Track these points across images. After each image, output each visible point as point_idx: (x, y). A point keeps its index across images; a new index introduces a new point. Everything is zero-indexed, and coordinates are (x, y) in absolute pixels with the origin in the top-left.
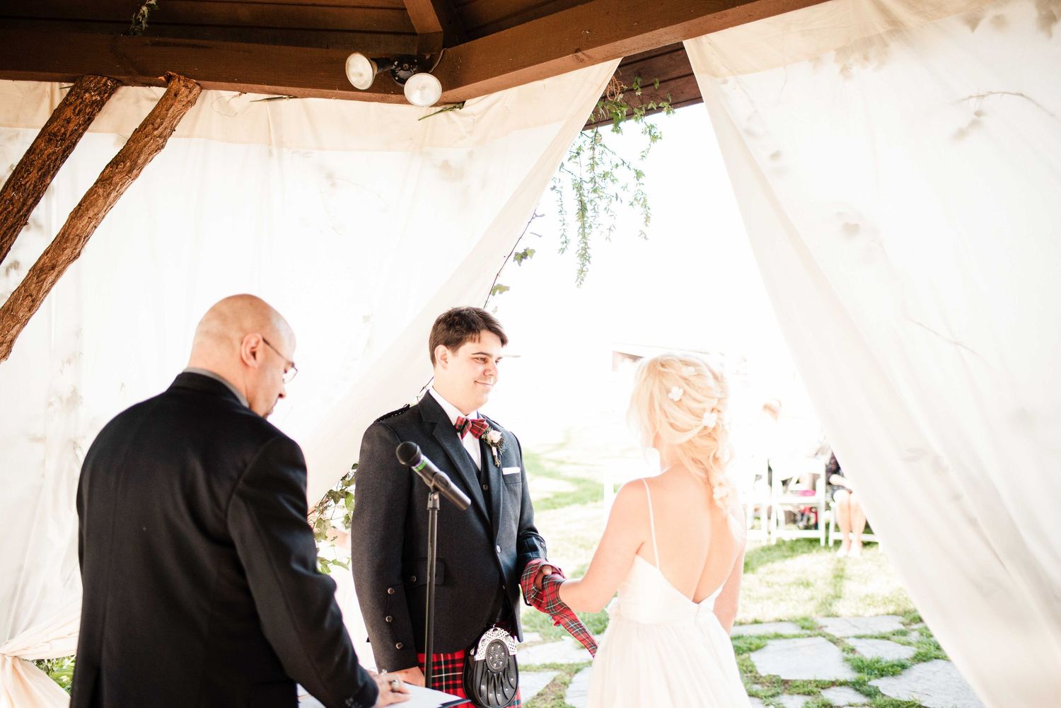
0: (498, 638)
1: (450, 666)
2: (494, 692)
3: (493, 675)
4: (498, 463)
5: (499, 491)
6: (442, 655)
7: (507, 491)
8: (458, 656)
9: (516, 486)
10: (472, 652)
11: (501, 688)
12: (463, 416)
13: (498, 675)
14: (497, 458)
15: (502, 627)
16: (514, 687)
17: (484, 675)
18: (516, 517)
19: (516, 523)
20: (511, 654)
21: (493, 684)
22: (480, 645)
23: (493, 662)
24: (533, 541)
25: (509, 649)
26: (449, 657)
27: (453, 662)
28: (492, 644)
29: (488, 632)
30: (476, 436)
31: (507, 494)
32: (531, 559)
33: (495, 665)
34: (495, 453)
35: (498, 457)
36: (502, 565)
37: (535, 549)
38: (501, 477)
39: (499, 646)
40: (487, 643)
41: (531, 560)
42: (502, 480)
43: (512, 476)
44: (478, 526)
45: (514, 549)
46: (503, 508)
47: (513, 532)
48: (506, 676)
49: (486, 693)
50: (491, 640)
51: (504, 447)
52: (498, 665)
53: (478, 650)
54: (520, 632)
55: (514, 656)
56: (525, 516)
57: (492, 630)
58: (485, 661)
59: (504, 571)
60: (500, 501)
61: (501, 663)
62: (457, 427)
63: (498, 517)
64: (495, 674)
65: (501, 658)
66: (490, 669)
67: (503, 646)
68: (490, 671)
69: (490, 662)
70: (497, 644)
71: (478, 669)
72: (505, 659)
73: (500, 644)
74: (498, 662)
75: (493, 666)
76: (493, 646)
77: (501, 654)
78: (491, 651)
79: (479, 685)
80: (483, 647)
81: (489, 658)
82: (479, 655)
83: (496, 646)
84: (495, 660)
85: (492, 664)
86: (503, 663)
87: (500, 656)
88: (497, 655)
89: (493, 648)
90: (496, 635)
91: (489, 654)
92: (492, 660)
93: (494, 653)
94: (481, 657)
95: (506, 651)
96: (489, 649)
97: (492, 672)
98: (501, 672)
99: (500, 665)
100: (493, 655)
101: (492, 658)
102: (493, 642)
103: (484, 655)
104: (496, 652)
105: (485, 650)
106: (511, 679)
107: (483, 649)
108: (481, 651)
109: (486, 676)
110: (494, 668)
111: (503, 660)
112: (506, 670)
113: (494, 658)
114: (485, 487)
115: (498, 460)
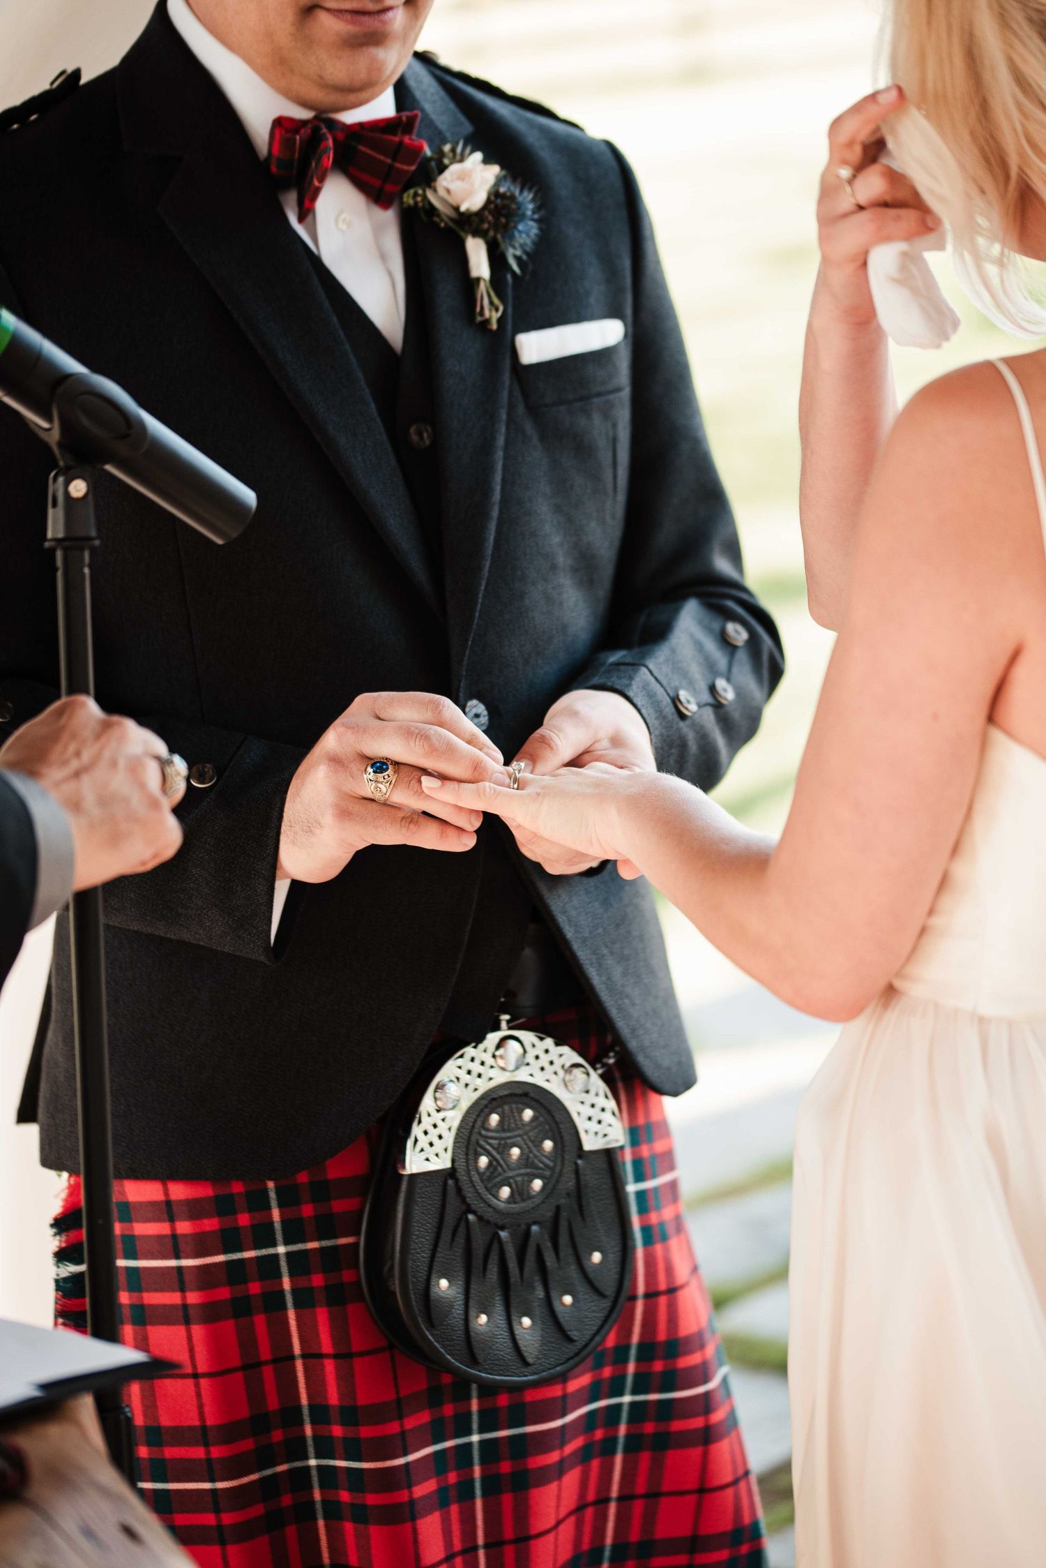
0: (523, 1076)
1: (308, 1211)
2: (499, 1308)
3: (496, 1237)
4: (491, 310)
5: (489, 446)
7: (537, 440)
11: (537, 1293)
12: (303, 114)
13: (523, 1240)
14: (483, 288)
16: (608, 1287)
17: (446, 1234)
20: (589, 1144)
22: (427, 1103)
23: (494, 1177)
25: (581, 1124)
28: (491, 1101)
29: (469, 1052)
30: (377, 195)
31: (536, 456)
33: (505, 1192)
34: (480, 264)
35: (497, 281)
38: (506, 377)
39: (528, 1114)
40: (465, 1097)
43: (569, 368)
48: (563, 1239)
49: (458, 1311)
50: (484, 1086)
51: (526, 232)
52: (520, 1193)
53: (418, 1130)
55: (609, 1156)
57: (490, 1042)
58: (451, 1173)
60: (489, 492)
61: (537, 1184)
62: (274, 169)
64: (503, 1234)
65: (541, 1165)
66: (480, 1212)
67: (549, 1112)
68: (480, 1218)
69: (476, 1178)
70: (517, 1103)
71: (417, 1211)
72: (558, 1169)
73: (533, 1103)
74: (519, 1179)
75: (497, 1197)
76: (491, 1113)
77: (535, 1146)
78: (480, 1134)
79: (422, 1276)
80: (442, 1114)
81: (471, 1162)
82: (422, 1150)
83: (511, 1110)
84: (504, 1171)
85: (487, 1189)
86: (550, 1186)
87: (531, 1155)
88: (515, 1152)
89: (494, 1119)
90: (511, 1067)
91: (471, 1147)
92: (488, 1174)
93: (499, 1144)
94: (433, 1158)
95: (567, 1138)
96: (473, 1127)
97: (492, 1225)
98: (535, 1223)
99: (530, 1197)
100: (494, 1153)
101: (490, 1164)
102: (495, 1096)
103: (446, 1150)
104: (510, 1138)
105: (450, 1129)
106: (590, 1254)
107: (440, 1123)
108: (434, 1134)
109: (460, 1240)
110: (502, 1205)
111: (547, 1173)
112: (564, 1214)
113: (502, 1162)
114: (420, 434)
115: (491, 303)
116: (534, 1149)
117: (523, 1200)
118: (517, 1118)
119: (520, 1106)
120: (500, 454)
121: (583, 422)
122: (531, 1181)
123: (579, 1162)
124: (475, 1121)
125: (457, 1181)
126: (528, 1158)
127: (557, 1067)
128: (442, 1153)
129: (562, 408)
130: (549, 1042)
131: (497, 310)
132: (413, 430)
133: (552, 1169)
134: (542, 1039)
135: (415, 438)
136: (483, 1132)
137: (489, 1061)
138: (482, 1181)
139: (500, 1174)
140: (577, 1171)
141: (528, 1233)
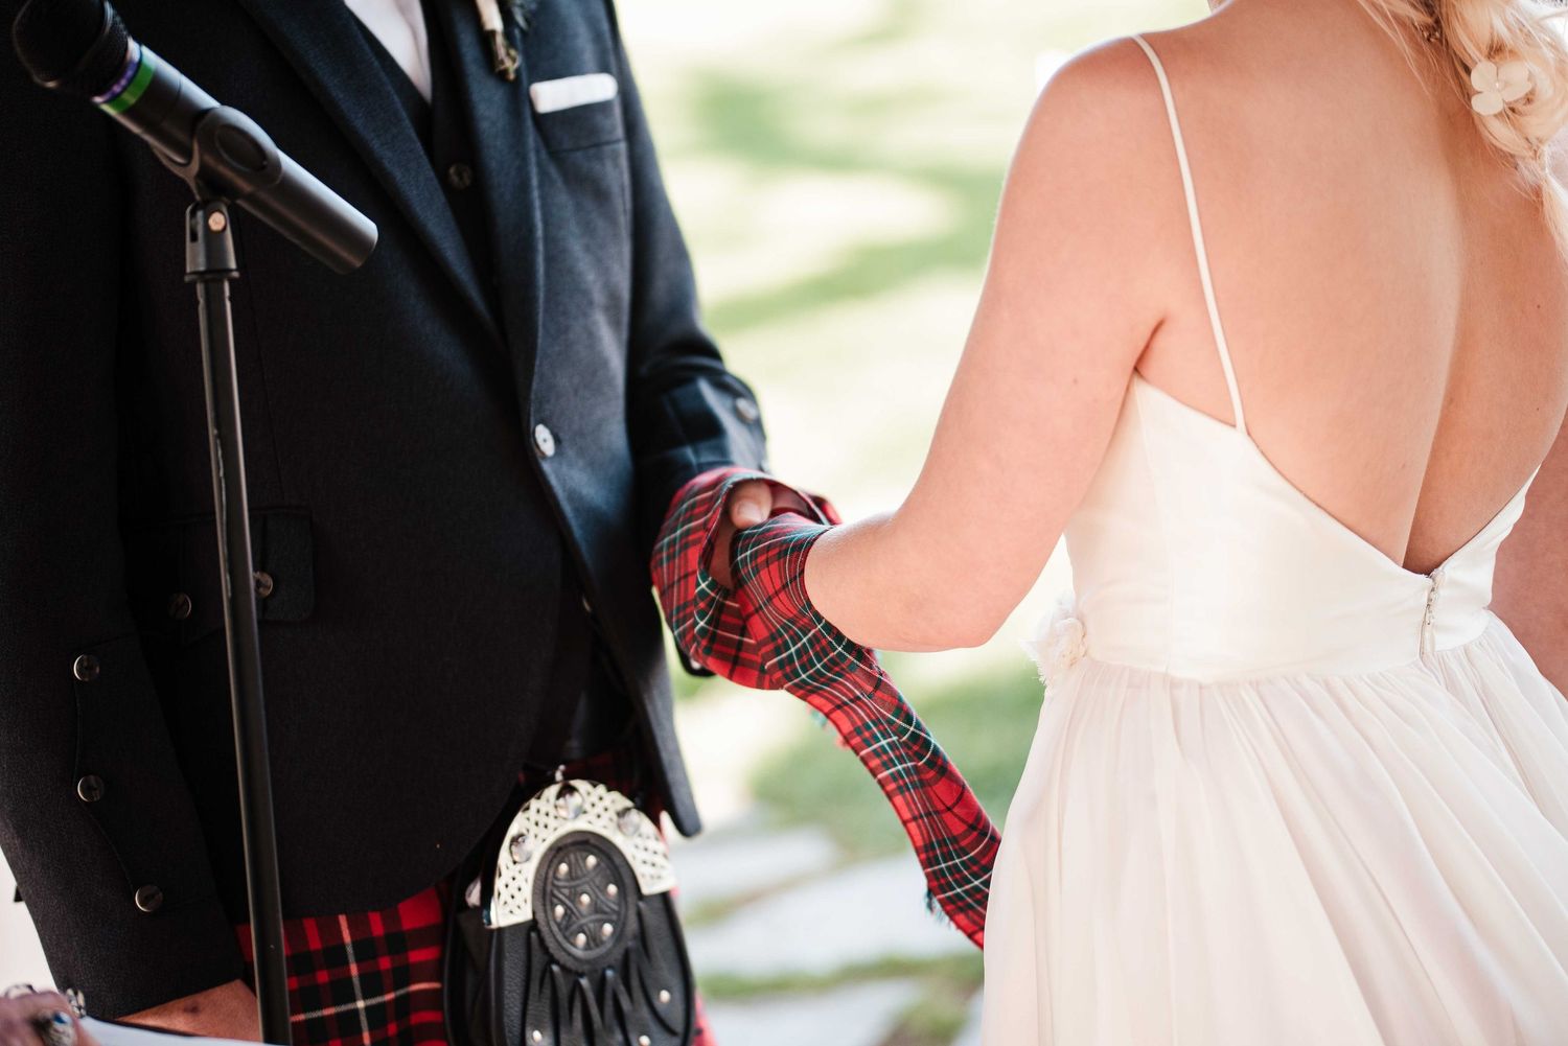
0: (582, 824)
1: (385, 963)
3: (577, 985)
4: (511, 63)
5: (523, 187)
6: (343, 920)
7: (560, 183)
8: (415, 915)
9: (600, 158)
10: (474, 897)
11: (619, 1037)
13: (601, 985)
15: (594, 780)
16: (678, 1024)
17: (534, 985)
18: (613, 297)
19: (615, 323)
20: (647, 888)
21: (578, 1023)
22: (504, 858)
23: (569, 926)
24: (699, 396)
25: (639, 869)
26: (377, 926)
27: (398, 942)
28: (559, 852)
29: (534, 803)
31: (563, 198)
32: (690, 472)
33: (581, 939)
34: (493, 19)
36: (567, 508)
37: (708, 430)
38: (529, 123)
39: (592, 860)
40: (537, 848)
41: (694, 476)
42: (531, 138)
43: (580, 117)
44: (444, 349)
45: (615, 434)
46: (549, 260)
47: (605, 363)
48: (635, 983)
50: (551, 838)
52: (594, 940)
53: (499, 884)
54: (678, 795)
55: (665, 898)
56: (660, 289)
57: (553, 791)
58: (533, 925)
59: (577, 532)
60: (531, 230)
61: (608, 928)
63: (529, 301)
64: (584, 982)
65: (607, 910)
66: (562, 962)
67: (610, 858)
68: (563, 968)
69: (555, 928)
70: (580, 850)
71: (507, 965)
72: (623, 912)
73: (596, 851)
74: (591, 925)
75: (574, 945)
76: (560, 863)
77: (601, 891)
78: (553, 885)
79: (516, 1030)
80: (518, 867)
81: (549, 912)
82: (505, 903)
83: (577, 860)
84: (578, 918)
85: (566, 938)
86: (619, 929)
87: (599, 902)
88: (585, 899)
89: (564, 868)
90: (572, 815)
91: (548, 897)
92: (564, 923)
93: (570, 892)
94: (516, 910)
95: (628, 881)
96: (546, 878)
97: (572, 974)
98: (610, 967)
99: (602, 942)
100: (567, 902)
101: (566, 914)
102: (560, 845)
103: (526, 901)
104: (578, 886)
105: (526, 881)
106: (659, 994)
107: (517, 876)
108: (513, 886)
109: (547, 992)
110: (579, 953)
111: (614, 917)
112: (633, 957)
113: (575, 910)
114: (459, 174)
115: (508, 54)
116: (599, 894)
117: (597, 946)
118: (582, 865)
119: (584, 854)
120: (536, 194)
121: (597, 167)
122: (601, 927)
123: (641, 904)
124: (547, 873)
125: (539, 932)
126: (596, 904)
127: (612, 814)
128: (522, 905)
129: (579, 154)
130: (601, 789)
131: (514, 60)
132: (452, 170)
133: (618, 913)
134: (595, 786)
135: (455, 179)
136: (556, 883)
137: (552, 812)
138: (560, 930)
139: (574, 923)
140: (639, 915)
141: (603, 977)
